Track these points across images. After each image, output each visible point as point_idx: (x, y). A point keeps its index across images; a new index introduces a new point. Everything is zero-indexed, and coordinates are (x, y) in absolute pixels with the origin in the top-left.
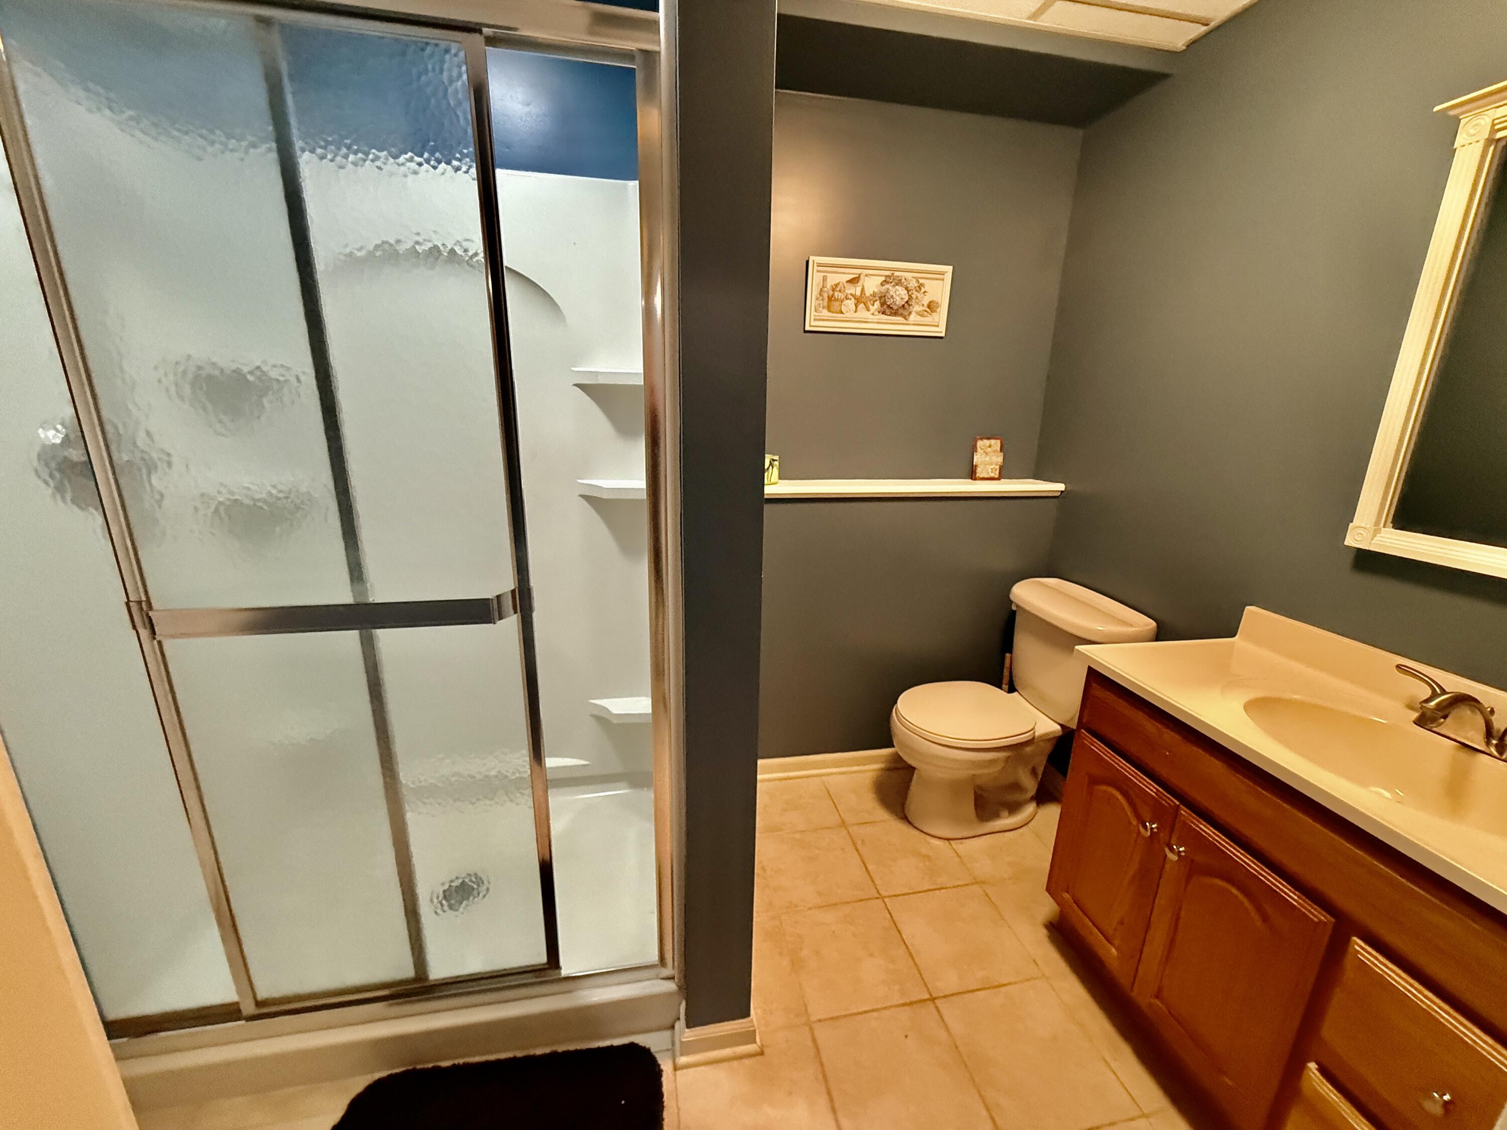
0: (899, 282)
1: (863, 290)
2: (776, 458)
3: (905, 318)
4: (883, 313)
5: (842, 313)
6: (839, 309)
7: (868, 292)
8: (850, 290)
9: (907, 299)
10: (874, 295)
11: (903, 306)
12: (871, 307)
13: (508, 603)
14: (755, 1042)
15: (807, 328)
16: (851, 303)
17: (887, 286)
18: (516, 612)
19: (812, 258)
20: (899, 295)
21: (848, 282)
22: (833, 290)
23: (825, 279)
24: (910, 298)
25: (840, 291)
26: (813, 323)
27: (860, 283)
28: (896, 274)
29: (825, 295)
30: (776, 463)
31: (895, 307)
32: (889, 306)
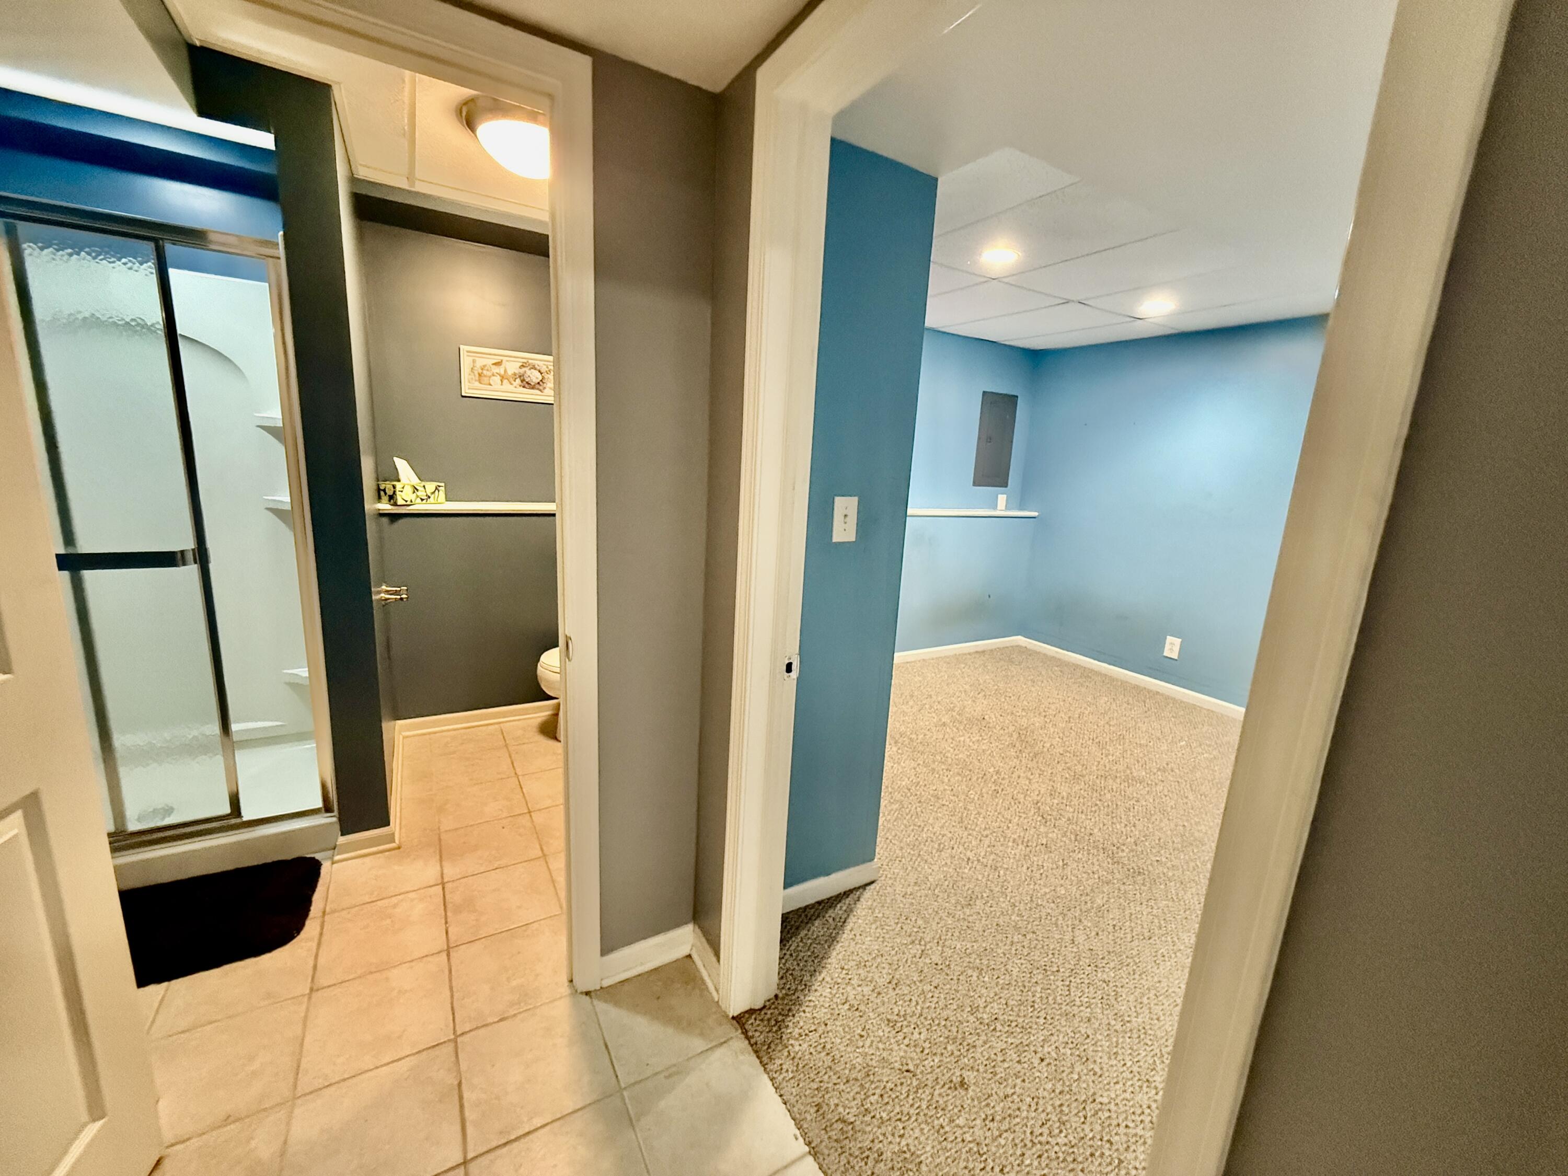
0: (534, 368)
1: (505, 371)
2: (443, 484)
3: (540, 390)
4: (524, 387)
5: (490, 385)
6: (488, 382)
7: (510, 372)
8: (496, 370)
9: (541, 378)
10: (515, 374)
11: (539, 383)
12: (513, 382)
13: (190, 557)
14: (394, 842)
15: (463, 394)
16: (498, 379)
17: (524, 369)
18: (195, 563)
19: (462, 347)
20: (535, 377)
21: (493, 364)
22: (482, 369)
23: (474, 361)
24: (543, 378)
25: (488, 370)
26: (467, 391)
27: (503, 366)
28: (530, 361)
29: (476, 373)
30: (443, 489)
31: (532, 384)
32: (528, 383)
